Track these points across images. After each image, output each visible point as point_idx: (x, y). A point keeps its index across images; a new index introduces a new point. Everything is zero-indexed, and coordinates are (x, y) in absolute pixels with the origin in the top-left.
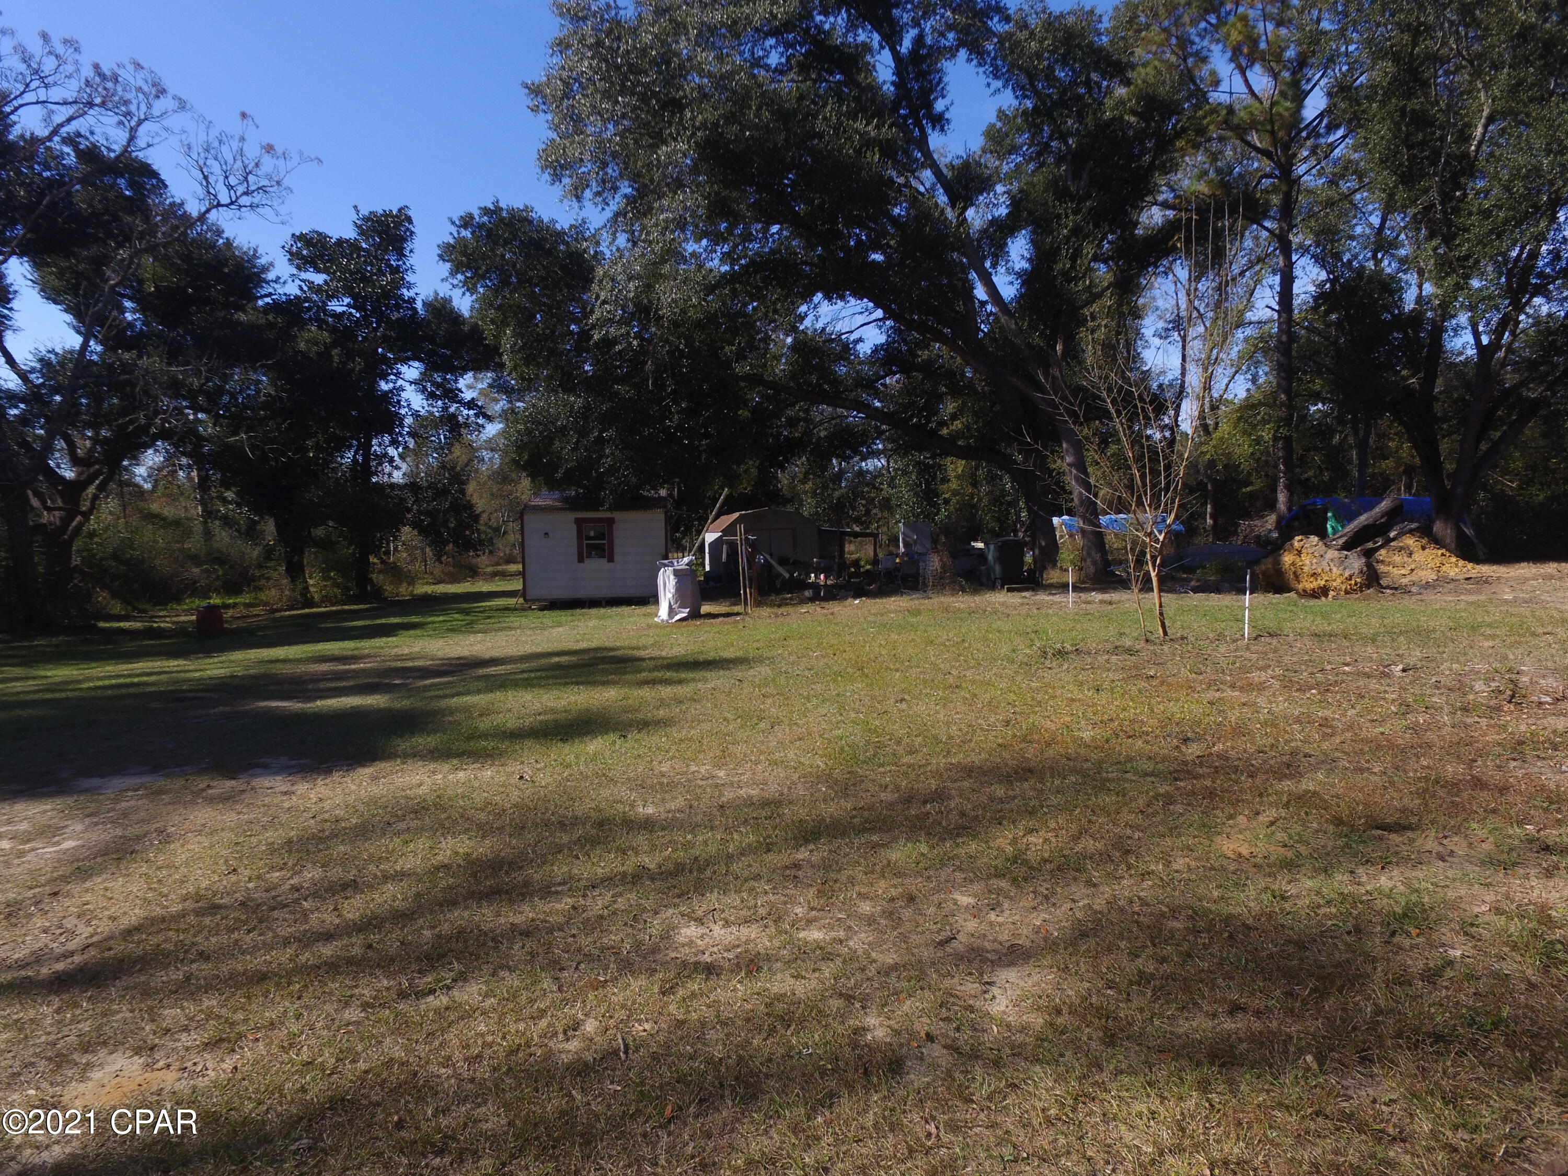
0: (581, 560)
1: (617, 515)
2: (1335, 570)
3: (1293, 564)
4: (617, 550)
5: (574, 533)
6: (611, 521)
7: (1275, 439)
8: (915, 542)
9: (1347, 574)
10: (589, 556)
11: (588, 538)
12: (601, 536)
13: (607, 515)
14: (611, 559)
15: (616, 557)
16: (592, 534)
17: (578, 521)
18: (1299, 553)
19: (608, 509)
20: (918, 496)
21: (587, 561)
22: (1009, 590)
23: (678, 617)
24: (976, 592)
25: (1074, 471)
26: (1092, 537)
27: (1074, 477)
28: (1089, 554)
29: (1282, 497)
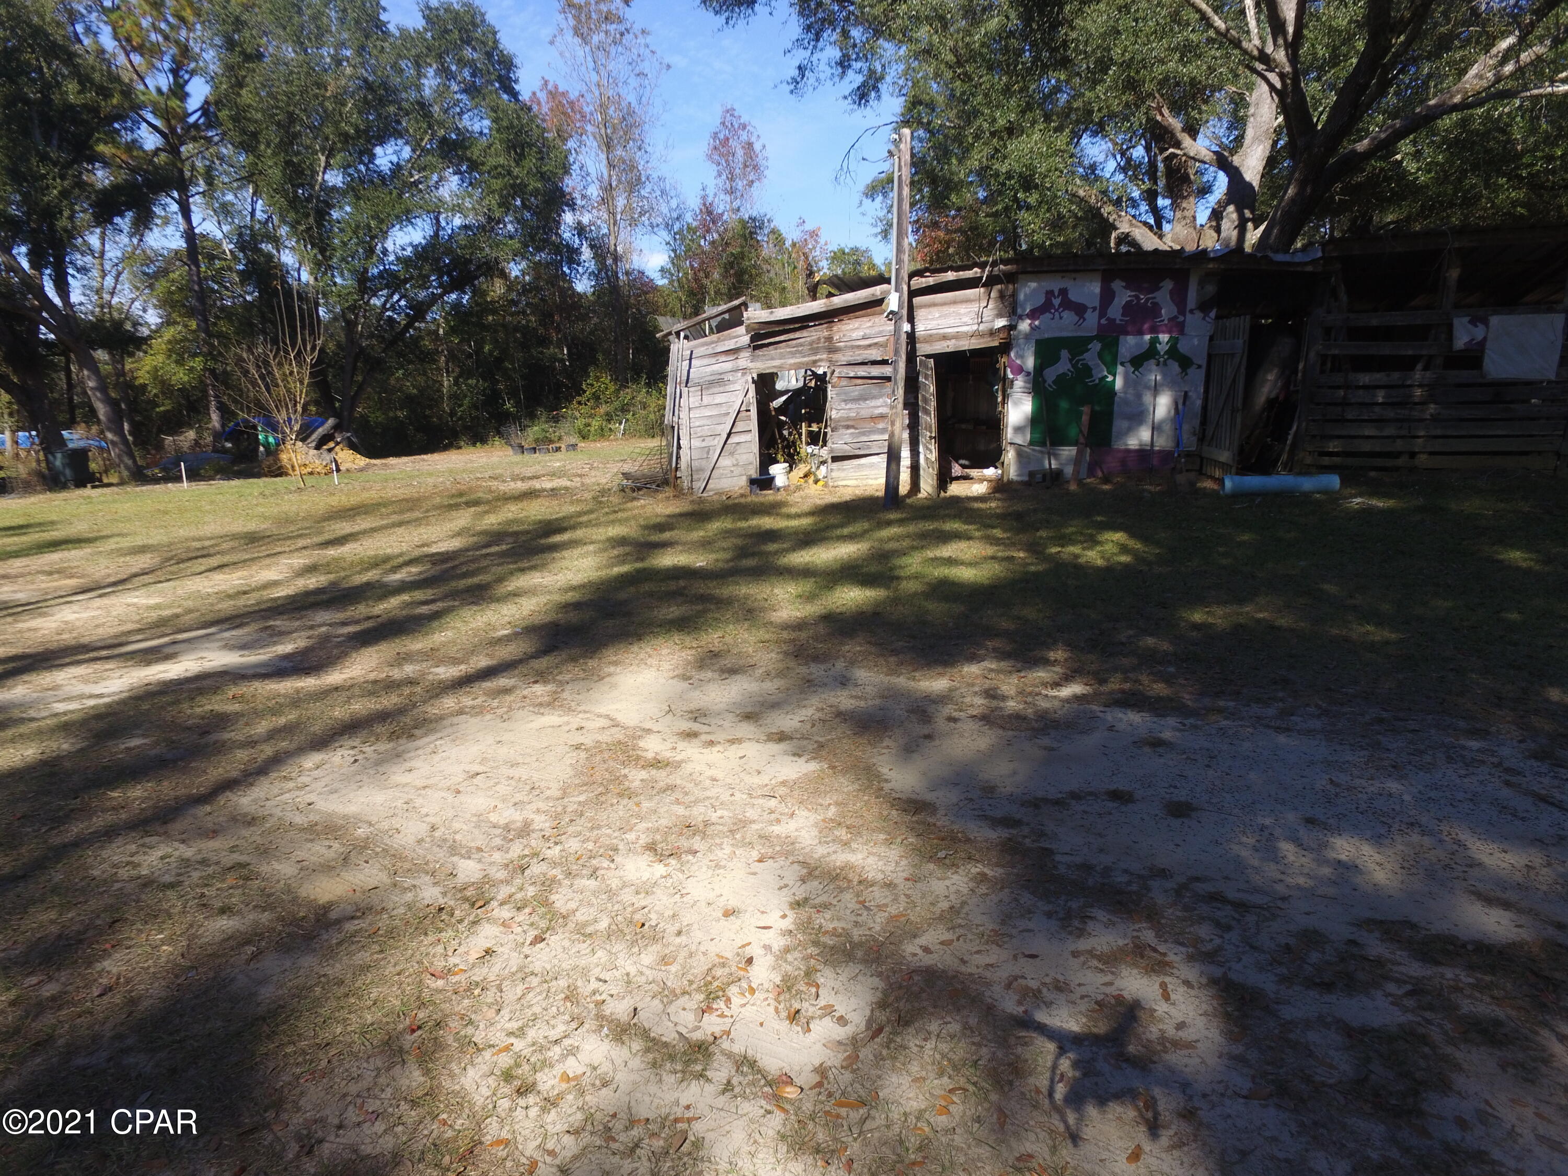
2: (317, 461)
3: (289, 460)
7: (204, 369)
9: (325, 464)
22: (93, 487)
25: (98, 394)
26: (122, 447)
27: (99, 399)
28: (121, 461)
29: (215, 417)
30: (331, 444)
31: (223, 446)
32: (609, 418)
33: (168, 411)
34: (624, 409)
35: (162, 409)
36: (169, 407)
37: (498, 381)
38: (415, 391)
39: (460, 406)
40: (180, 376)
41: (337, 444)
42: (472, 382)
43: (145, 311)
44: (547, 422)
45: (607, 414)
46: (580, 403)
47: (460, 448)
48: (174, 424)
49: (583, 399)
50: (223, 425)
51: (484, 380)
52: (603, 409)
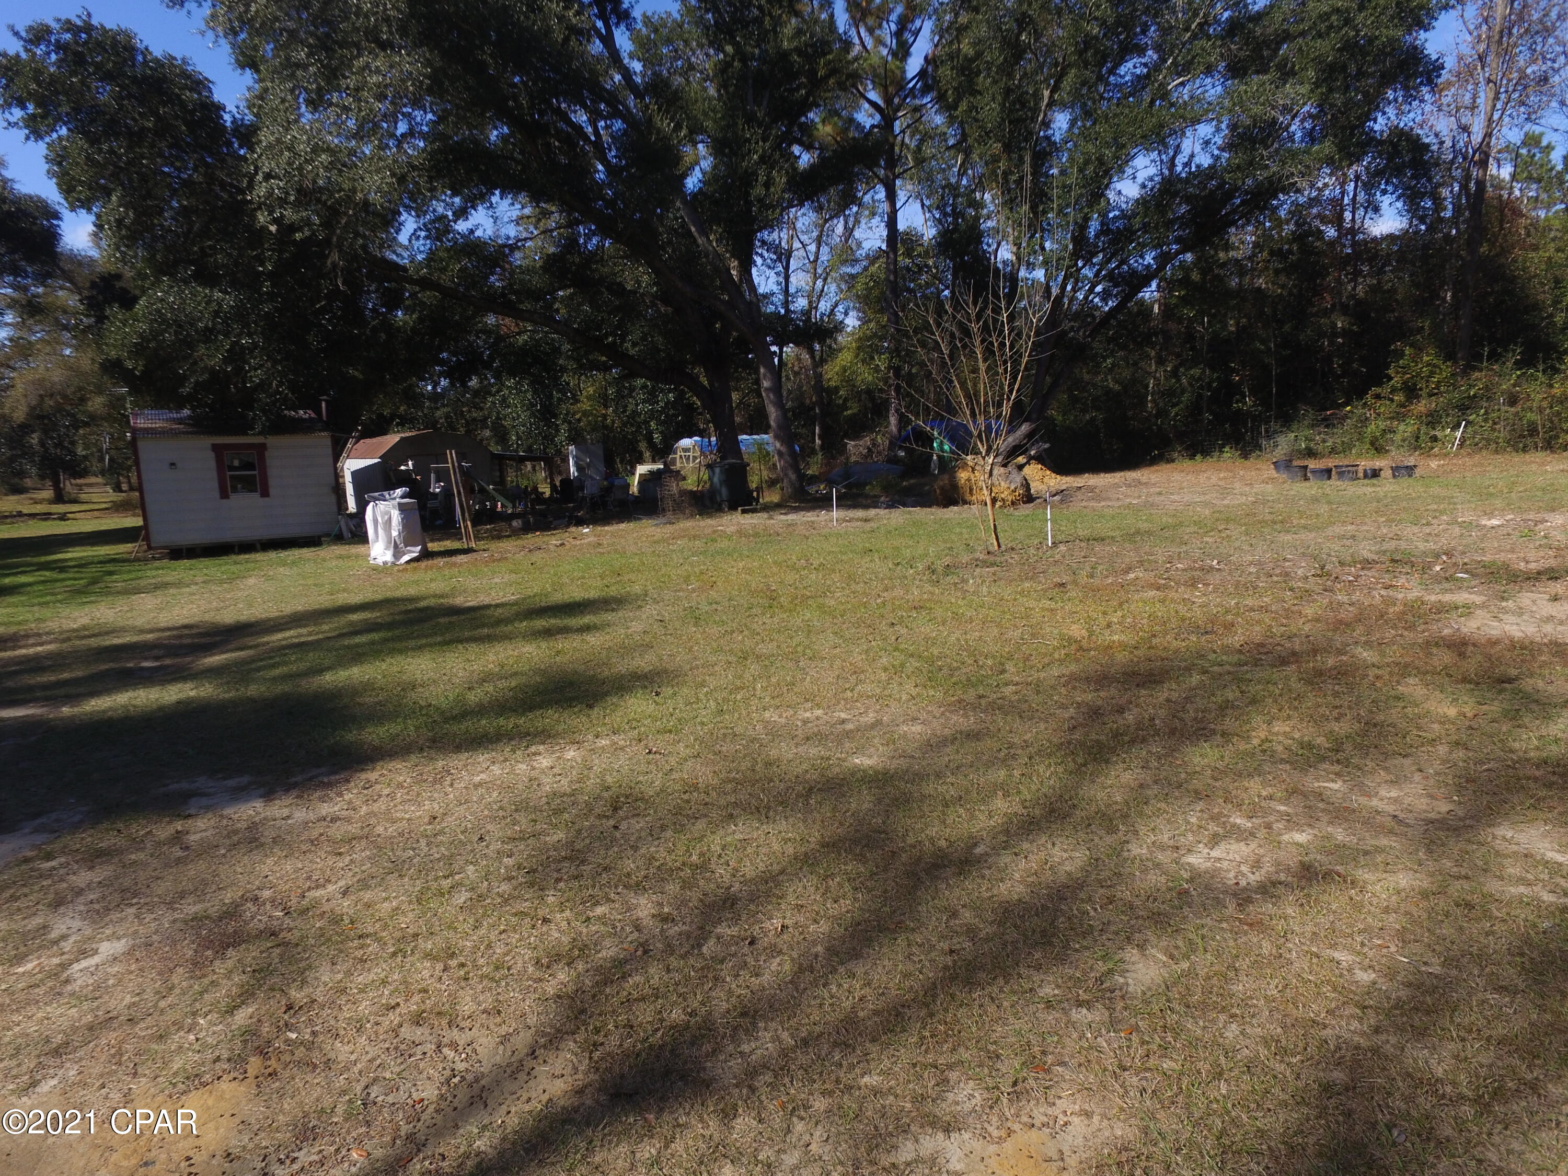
0: (224, 495)
1: (271, 441)
2: (1003, 484)
3: (969, 480)
4: (272, 482)
5: (212, 464)
6: (262, 447)
7: (889, 368)
8: (589, 465)
9: (1013, 487)
10: (235, 490)
11: (232, 468)
12: (249, 466)
13: (259, 440)
14: (265, 493)
15: (272, 491)
16: (236, 463)
17: (215, 448)
18: (973, 470)
19: (260, 433)
20: (536, 417)
21: (233, 497)
22: (744, 512)
23: (406, 558)
24: (710, 515)
25: (772, 396)
26: (788, 458)
27: (771, 402)
28: (786, 475)
29: (893, 420)
30: (1021, 460)
31: (896, 456)
32: (1433, 419)
33: (854, 414)
34: (1465, 407)
35: (849, 412)
36: (855, 411)
37: (1233, 370)
38: (1117, 387)
39: (1174, 406)
40: (865, 376)
41: (1030, 458)
42: (1195, 372)
43: (846, 314)
44: (1312, 426)
45: (1430, 414)
46: (1378, 397)
47: (1173, 461)
48: (858, 428)
49: (1385, 390)
50: (899, 431)
51: (1213, 369)
52: (1422, 406)
